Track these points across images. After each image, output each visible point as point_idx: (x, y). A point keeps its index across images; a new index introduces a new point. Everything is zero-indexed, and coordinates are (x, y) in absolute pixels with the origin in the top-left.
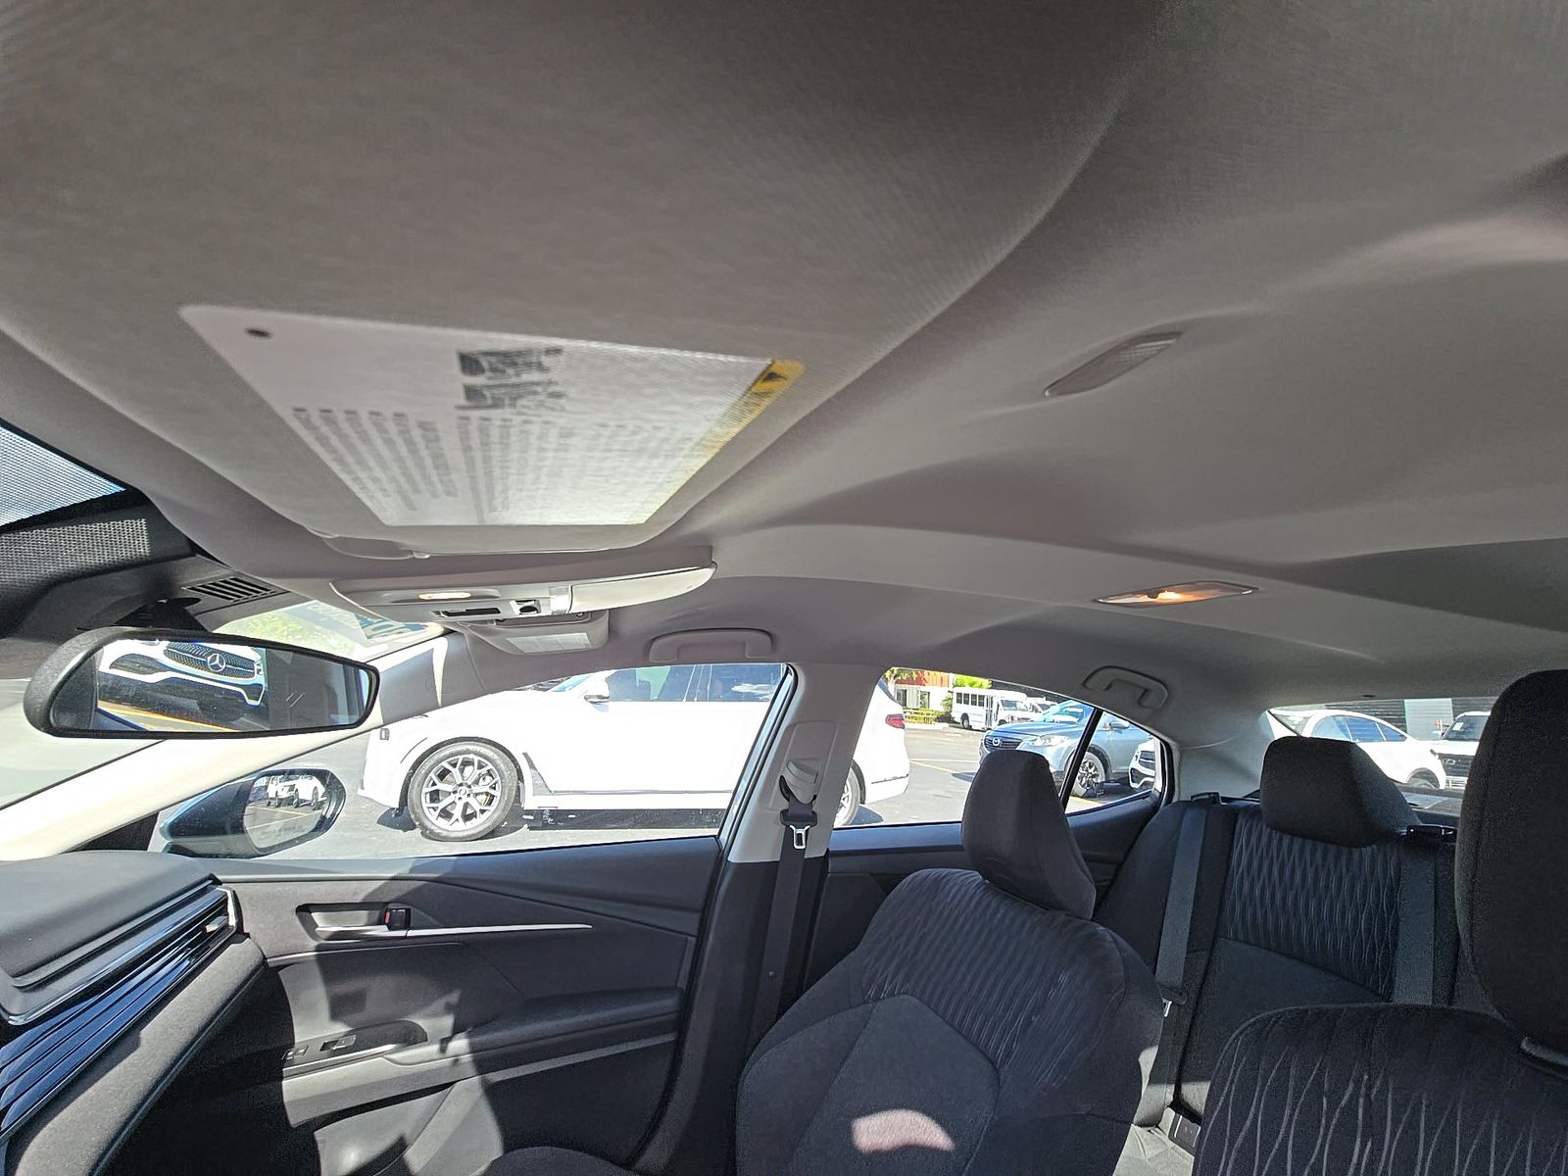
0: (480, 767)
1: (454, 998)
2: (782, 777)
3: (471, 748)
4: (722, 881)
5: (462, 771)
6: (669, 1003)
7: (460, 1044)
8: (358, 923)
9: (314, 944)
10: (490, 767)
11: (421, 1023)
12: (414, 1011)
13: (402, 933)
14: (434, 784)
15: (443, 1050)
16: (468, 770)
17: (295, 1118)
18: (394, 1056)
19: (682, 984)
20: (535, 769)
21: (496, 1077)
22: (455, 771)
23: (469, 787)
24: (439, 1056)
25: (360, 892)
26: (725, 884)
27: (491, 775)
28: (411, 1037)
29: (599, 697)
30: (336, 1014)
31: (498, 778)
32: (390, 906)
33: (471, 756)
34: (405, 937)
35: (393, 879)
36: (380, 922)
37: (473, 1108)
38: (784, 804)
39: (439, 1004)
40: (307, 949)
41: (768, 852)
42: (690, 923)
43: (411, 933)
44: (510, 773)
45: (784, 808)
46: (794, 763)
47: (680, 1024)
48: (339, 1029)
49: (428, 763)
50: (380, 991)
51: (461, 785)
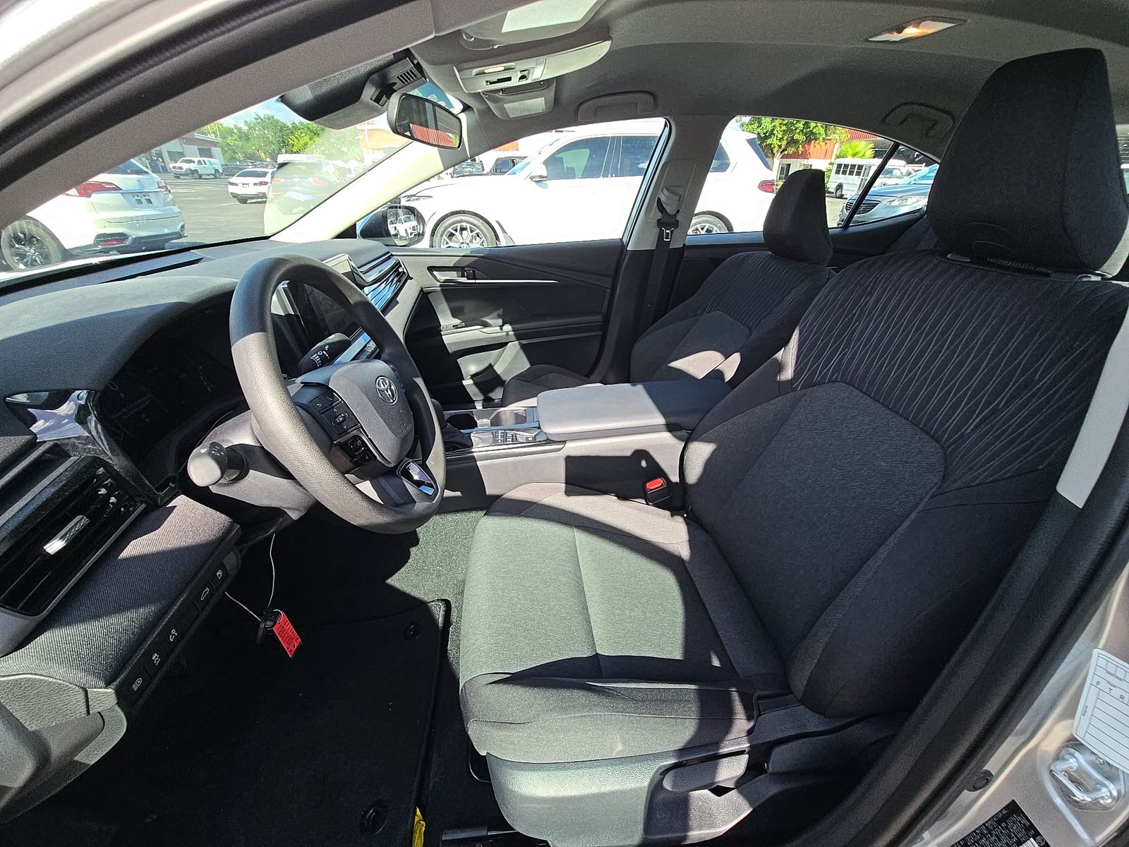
0: (472, 231)
1: (500, 312)
2: (659, 198)
3: (463, 218)
4: (624, 259)
5: (461, 234)
6: (598, 318)
7: (508, 328)
8: (453, 275)
9: (439, 284)
10: (478, 231)
11: (488, 321)
12: (485, 316)
13: (473, 281)
14: (447, 243)
15: (501, 329)
16: (465, 233)
17: (451, 350)
18: (482, 330)
19: (604, 310)
20: (506, 233)
21: (524, 342)
22: (457, 234)
23: (468, 244)
24: (500, 331)
25: (451, 262)
26: (626, 260)
27: (478, 236)
28: (486, 325)
29: (541, 177)
30: (454, 316)
31: (484, 238)
32: (466, 269)
33: (464, 224)
34: (475, 283)
35: (464, 256)
36: (463, 276)
37: (517, 353)
38: (659, 216)
39: (495, 314)
40: (436, 286)
41: (649, 244)
42: (607, 283)
43: (477, 281)
44: (490, 234)
45: (659, 218)
46: (667, 189)
47: (605, 326)
48: (457, 321)
49: (440, 230)
50: (469, 305)
51: (462, 243)
